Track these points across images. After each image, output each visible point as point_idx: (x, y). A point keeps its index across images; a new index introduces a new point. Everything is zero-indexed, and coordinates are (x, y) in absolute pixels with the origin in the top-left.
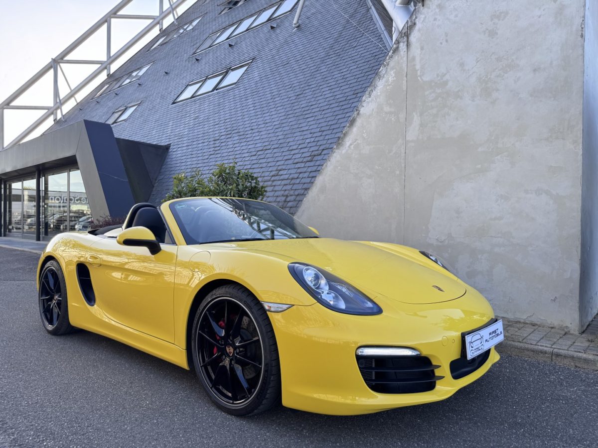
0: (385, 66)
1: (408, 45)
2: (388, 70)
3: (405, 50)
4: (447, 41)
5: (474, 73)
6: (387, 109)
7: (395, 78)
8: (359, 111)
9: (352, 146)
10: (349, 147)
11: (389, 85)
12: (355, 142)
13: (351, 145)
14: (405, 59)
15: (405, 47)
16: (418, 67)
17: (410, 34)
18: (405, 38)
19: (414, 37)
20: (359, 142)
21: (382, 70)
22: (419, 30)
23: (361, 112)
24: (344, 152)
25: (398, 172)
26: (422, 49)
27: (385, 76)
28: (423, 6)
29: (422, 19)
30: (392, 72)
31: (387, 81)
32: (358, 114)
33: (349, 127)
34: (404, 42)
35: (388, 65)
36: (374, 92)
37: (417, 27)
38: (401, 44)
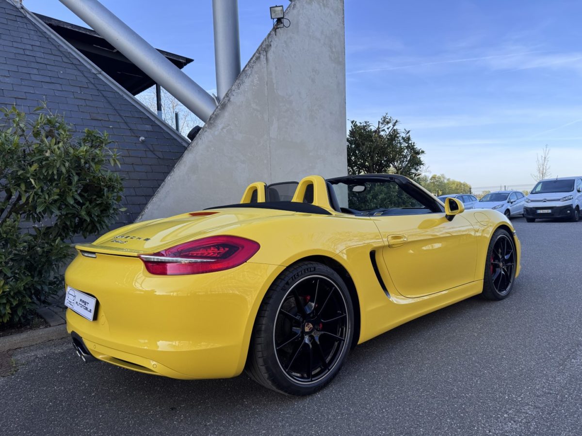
0: (250, 68)
1: (267, 59)
2: (253, 73)
3: (265, 62)
4: (291, 71)
5: (305, 102)
6: (254, 106)
7: (258, 82)
8: (230, 98)
9: (225, 130)
10: (222, 129)
11: (254, 86)
12: (227, 127)
13: (223, 128)
14: (265, 69)
15: (265, 60)
16: (274, 81)
17: (268, 51)
18: (265, 54)
19: (271, 55)
20: (232, 128)
21: (248, 70)
22: (273, 52)
23: (231, 99)
24: (216, 133)
25: (265, 162)
26: (276, 68)
27: (251, 76)
28: (276, 35)
29: (275, 45)
30: (256, 76)
31: (253, 81)
32: (229, 100)
33: (220, 110)
34: (264, 56)
35: (253, 68)
36: (242, 86)
37: (273, 49)
38: (262, 56)
